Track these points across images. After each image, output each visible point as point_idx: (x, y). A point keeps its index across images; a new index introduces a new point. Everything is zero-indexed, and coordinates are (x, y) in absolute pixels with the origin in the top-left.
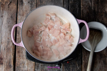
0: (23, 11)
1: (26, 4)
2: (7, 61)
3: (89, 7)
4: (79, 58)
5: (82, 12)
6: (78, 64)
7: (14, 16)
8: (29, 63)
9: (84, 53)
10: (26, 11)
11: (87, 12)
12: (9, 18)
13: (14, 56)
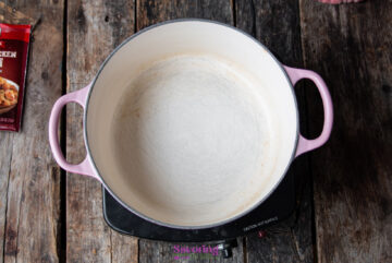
0: (86, 52)
1: (96, 27)
2: (32, 240)
3: (331, 25)
4: (303, 219)
5: (307, 46)
6: (300, 242)
7: (53, 73)
8: (117, 244)
9: (321, 199)
11: (325, 46)
12: (35, 80)
13: (58, 222)
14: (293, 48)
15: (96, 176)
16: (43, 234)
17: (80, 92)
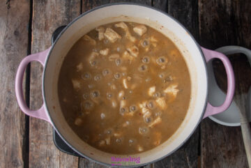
0: (46, 17)
2: (6, 149)
3: (220, 6)
5: (202, 20)
9: (206, 128)
11: (215, 20)
12: (9, 36)
13: (24, 137)
14: (192, 21)
15: (49, 120)
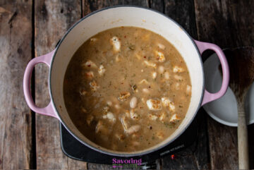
0: (48, 34)
1: (54, 17)
2: (12, 165)
3: (216, 11)
4: (201, 145)
5: (200, 26)
6: (199, 161)
7: (26, 48)
8: (72, 167)
9: (213, 131)
10: (57, 33)
11: (213, 26)
12: (13, 54)
13: (31, 152)
14: (190, 28)
16: (20, 161)
17: (46, 55)
